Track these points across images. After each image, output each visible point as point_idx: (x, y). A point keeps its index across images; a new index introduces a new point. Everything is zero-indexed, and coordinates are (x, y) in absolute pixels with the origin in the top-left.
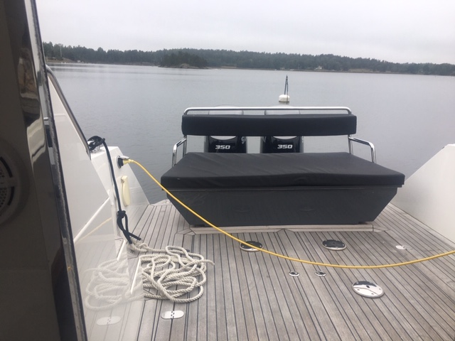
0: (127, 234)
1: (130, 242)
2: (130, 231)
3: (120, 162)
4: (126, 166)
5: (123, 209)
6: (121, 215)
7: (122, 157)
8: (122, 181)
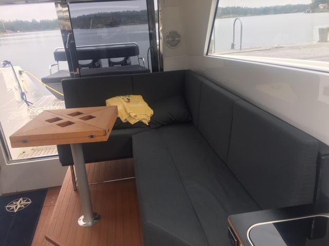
0: (26, 102)
1: (28, 105)
2: (27, 100)
3: (20, 73)
4: (24, 74)
5: (23, 91)
6: (23, 94)
7: (21, 70)
8: (23, 81)
